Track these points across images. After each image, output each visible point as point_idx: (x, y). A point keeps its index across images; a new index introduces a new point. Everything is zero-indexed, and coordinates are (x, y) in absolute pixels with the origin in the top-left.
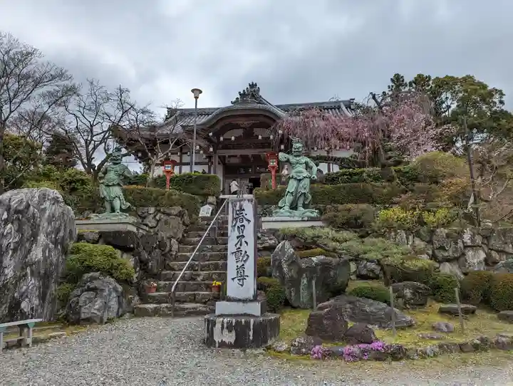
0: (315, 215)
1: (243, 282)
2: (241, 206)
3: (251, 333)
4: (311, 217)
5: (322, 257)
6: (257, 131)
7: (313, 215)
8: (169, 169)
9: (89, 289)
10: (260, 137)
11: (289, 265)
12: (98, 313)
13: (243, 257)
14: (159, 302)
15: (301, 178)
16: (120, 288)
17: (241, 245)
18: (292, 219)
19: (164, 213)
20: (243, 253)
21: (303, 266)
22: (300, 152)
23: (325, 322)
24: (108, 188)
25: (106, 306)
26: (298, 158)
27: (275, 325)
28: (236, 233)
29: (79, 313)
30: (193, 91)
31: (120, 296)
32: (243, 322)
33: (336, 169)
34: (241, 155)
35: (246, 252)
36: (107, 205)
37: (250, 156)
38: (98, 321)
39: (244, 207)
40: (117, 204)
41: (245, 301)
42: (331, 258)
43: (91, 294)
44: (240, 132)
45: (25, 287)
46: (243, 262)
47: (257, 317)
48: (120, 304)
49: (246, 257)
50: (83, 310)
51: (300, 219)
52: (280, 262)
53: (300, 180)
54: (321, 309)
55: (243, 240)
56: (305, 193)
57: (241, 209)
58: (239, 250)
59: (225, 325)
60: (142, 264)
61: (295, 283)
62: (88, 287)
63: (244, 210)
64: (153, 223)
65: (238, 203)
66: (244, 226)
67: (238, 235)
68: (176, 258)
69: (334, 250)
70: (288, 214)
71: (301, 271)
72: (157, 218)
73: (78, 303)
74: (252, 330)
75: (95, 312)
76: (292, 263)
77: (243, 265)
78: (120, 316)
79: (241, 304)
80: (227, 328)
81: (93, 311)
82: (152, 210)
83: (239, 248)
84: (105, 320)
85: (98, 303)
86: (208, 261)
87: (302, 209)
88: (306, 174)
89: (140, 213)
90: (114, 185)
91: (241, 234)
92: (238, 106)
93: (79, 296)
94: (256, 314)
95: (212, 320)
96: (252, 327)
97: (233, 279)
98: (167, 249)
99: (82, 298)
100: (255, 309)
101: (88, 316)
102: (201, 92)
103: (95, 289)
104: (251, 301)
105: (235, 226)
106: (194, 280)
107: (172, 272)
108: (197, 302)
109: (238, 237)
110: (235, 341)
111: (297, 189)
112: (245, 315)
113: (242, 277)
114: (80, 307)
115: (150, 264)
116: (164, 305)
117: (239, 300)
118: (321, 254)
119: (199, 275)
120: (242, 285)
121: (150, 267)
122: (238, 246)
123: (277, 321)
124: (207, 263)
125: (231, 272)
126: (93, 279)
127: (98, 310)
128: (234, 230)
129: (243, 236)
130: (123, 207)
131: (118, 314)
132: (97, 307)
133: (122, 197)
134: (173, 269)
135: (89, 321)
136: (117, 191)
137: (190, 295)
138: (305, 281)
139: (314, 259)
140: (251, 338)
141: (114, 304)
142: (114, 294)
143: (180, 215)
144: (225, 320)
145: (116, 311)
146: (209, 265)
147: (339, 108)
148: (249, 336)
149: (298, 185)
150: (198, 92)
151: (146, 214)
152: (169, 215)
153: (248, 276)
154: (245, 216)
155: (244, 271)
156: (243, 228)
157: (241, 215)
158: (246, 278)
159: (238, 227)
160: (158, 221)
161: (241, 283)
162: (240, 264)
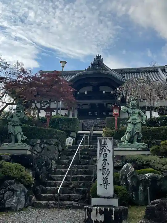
0: (145, 147)
1: (107, 187)
2: (105, 142)
3: (113, 216)
4: (143, 149)
5: (152, 174)
6: (101, 88)
7: (143, 147)
8: (49, 114)
9: (9, 190)
10: (104, 92)
11: (131, 178)
12: (15, 205)
13: (107, 172)
14: (48, 200)
15: (136, 123)
16: (26, 190)
17: (105, 165)
18: (131, 149)
19: (46, 143)
20: (106, 169)
21: (140, 179)
22: (134, 106)
23: (156, 211)
24: (13, 128)
25: (19, 201)
26: (133, 110)
27: (126, 212)
28: (102, 158)
29: (4, 204)
30: (61, 62)
31: (27, 195)
32: (109, 210)
33: (156, 115)
34: (90, 104)
35: (108, 169)
36: (13, 138)
37: (97, 104)
38: (15, 210)
39: (106, 143)
40: (19, 137)
41: (108, 198)
42: (157, 174)
43: (11, 193)
44: (90, 89)
46: (106, 175)
47: (116, 207)
48: (26, 200)
49: (108, 172)
50: (7, 202)
51: (136, 149)
52: (126, 176)
53: (135, 124)
54: (154, 204)
55: (106, 162)
56: (138, 133)
57: (105, 144)
58: (104, 168)
59: (98, 211)
60: (36, 175)
61: (135, 189)
62: (9, 188)
63: (106, 144)
64: (40, 150)
65: (103, 140)
67: (103, 159)
68: (55, 173)
69: (160, 170)
70: (128, 146)
71: (139, 182)
72: (42, 146)
73: (3, 198)
74: (114, 215)
75: (13, 204)
76: (133, 177)
77: (107, 177)
78: (26, 207)
79: (106, 199)
80: (99, 213)
81: (12, 203)
82: (39, 141)
83: (104, 167)
84: (18, 209)
85: (15, 199)
86: (76, 175)
87: (136, 143)
88: (139, 120)
89: (31, 143)
90: (17, 125)
91: (105, 158)
92: (90, 72)
93: (4, 194)
94: (115, 206)
95: (90, 208)
96: (113, 213)
97: (101, 185)
98: (50, 167)
99: (6, 195)
100: (115, 202)
101: (9, 206)
102: (66, 63)
103: (13, 190)
104: (111, 198)
105: (101, 153)
106: (68, 186)
107: (54, 182)
108: (71, 201)
109: (103, 160)
110: (104, 220)
111: (133, 129)
112: (109, 206)
113: (106, 184)
114: (5, 201)
115: (41, 176)
116: (51, 202)
117: (105, 198)
118: (151, 172)
119: (71, 184)
120: (106, 189)
121: (40, 178)
122: (104, 165)
123: (127, 210)
124: (76, 176)
125: (100, 181)
126: (11, 184)
127: (15, 203)
128: (101, 156)
129: (106, 160)
130: (23, 139)
131: (25, 206)
132: (14, 201)
133: (22, 133)
134: (54, 180)
135: (10, 209)
136: (19, 129)
137: (67, 196)
138: (141, 188)
139: (146, 175)
140: (113, 219)
141: (23, 199)
142: (23, 194)
143: (57, 144)
144: (98, 208)
145: (24, 203)
146: (77, 177)
147: (157, 71)
148: (112, 218)
149: (134, 127)
150: (64, 63)
151: (35, 144)
152: (50, 144)
153: (109, 183)
154: (107, 148)
155: (107, 180)
156: (106, 155)
157: (105, 147)
158: (109, 184)
159: (103, 154)
160: (43, 149)
161: (106, 187)
162: (105, 176)
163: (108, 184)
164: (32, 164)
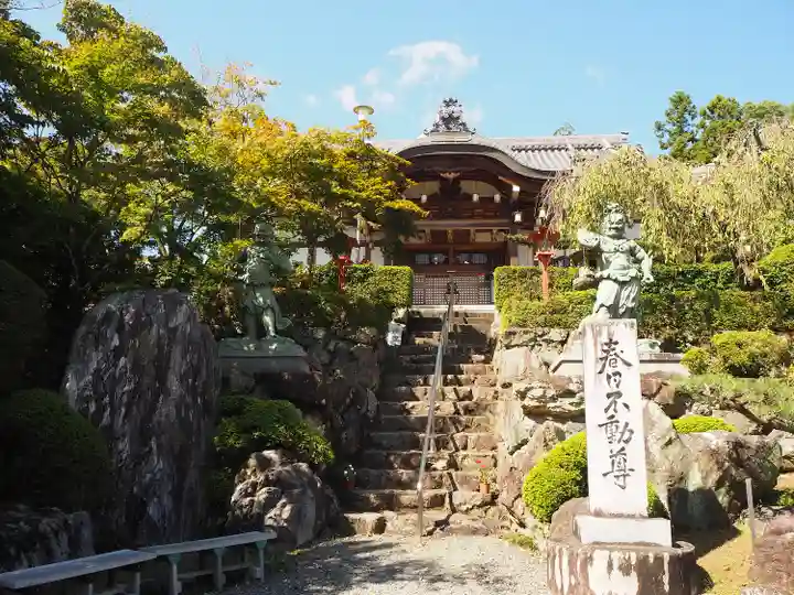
1: (625, 482)
3: (666, 579)
10: (476, 197)
13: (623, 433)
15: (627, 278)
17: (616, 410)
20: (621, 425)
22: (618, 229)
28: (605, 388)
32: (651, 560)
35: (627, 424)
36: (251, 322)
39: (616, 338)
45: (149, 476)
46: (622, 444)
49: (628, 433)
53: (624, 283)
55: (620, 401)
56: (633, 309)
57: (612, 341)
58: (613, 420)
59: (616, 563)
63: (616, 343)
65: (605, 330)
66: (619, 374)
67: (608, 390)
74: (667, 574)
77: (623, 449)
80: (620, 568)
82: (320, 332)
83: (613, 417)
88: (634, 271)
90: (261, 285)
91: (615, 390)
96: (666, 567)
97: (604, 475)
102: (372, 111)
105: (601, 372)
109: (609, 396)
110: (638, 593)
111: (617, 300)
113: (621, 472)
119: (437, 459)
120: (623, 488)
122: (611, 412)
128: (600, 381)
129: (619, 394)
130: (280, 327)
138: (697, 478)
140: (667, 588)
144: (615, 554)
148: (663, 584)
149: (621, 292)
152: (353, 342)
153: (632, 470)
154: (621, 355)
155: (625, 460)
156: (617, 377)
157: (612, 353)
158: (630, 473)
159: (609, 377)
160: (333, 354)
161: (622, 484)
162: (616, 447)
163: (628, 472)
164: (324, 401)
